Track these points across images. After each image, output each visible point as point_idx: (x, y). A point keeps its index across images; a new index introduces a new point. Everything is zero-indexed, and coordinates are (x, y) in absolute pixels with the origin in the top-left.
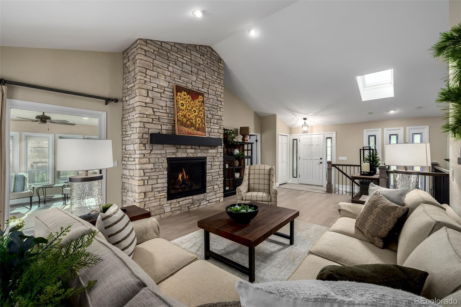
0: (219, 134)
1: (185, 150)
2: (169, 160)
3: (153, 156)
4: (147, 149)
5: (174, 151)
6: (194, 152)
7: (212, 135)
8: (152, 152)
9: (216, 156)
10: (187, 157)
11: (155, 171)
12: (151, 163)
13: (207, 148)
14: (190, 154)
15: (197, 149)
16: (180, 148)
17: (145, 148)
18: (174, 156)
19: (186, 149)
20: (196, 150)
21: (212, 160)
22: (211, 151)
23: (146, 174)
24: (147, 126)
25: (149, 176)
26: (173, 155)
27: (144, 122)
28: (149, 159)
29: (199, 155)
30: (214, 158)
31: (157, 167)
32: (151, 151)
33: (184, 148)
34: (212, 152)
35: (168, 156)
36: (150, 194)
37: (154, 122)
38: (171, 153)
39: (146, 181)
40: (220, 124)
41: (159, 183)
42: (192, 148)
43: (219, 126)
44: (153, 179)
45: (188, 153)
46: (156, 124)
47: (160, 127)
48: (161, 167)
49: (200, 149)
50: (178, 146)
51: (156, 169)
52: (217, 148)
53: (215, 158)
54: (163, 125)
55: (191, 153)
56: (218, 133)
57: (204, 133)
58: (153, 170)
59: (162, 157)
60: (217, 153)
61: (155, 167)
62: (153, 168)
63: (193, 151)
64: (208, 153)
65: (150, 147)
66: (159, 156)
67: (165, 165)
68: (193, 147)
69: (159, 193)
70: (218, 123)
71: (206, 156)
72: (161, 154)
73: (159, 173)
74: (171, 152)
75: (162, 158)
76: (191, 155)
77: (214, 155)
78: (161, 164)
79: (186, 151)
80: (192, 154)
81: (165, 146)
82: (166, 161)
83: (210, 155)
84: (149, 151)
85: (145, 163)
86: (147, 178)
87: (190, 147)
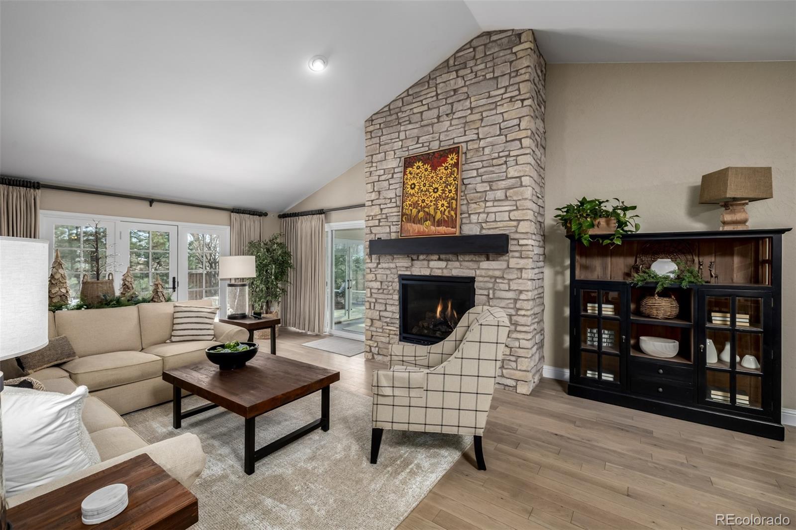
0: (515, 223)
1: (425, 263)
2: (402, 278)
3: (380, 271)
4: (373, 261)
5: (406, 265)
6: (444, 267)
7: (489, 229)
8: (379, 266)
9: (503, 278)
10: (430, 276)
11: (383, 293)
12: (378, 281)
13: (474, 259)
14: (436, 270)
15: (452, 261)
16: (418, 259)
17: (371, 260)
18: (408, 273)
19: (429, 261)
20: (450, 263)
21: (491, 285)
22: (485, 264)
23: (373, 294)
24: (374, 230)
25: (376, 299)
26: (407, 270)
27: (371, 227)
28: (376, 275)
29: (456, 273)
30: (496, 280)
31: (386, 287)
32: (379, 263)
33: (424, 260)
34: (492, 268)
35: (400, 273)
36: (378, 324)
37: (381, 224)
38: (403, 267)
39: (372, 305)
40: (515, 198)
41: (388, 311)
42: (439, 259)
43: (514, 203)
44: (381, 303)
45: (432, 269)
46: (383, 226)
47: (388, 230)
48: (390, 288)
49: (458, 260)
50: (415, 257)
51: (384, 289)
52: (507, 258)
53: (498, 281)
54: (393, 225)
55: (439, 268)
56: (511, 220)
57: (452, 228)
58: (381, 291)
59: (391, 273)
60: (507, 271)
61: (383, 287)
62: (380, 288)
63: (443, 264)
64: (479, 268)
65: (376, 259)
66: (388, 272)
67: (397, 286)
68: (443, 256)
69: (387, 326)
70: (510, 197)
71: (474, 275)
72: (389, 269)
73: (387, 297)
74: (402, 265)
75: (392, 275)
76: (438, 273)
77: (498, 273)
78: (390, 283)
79: (428, 264)
80: (440, 271)
81: (395, 256)
82: (397, 280)
83: (483, 274)
84: (376, 265)
85: (371, 281)
86: (374, 300)
87: (436, 257)
